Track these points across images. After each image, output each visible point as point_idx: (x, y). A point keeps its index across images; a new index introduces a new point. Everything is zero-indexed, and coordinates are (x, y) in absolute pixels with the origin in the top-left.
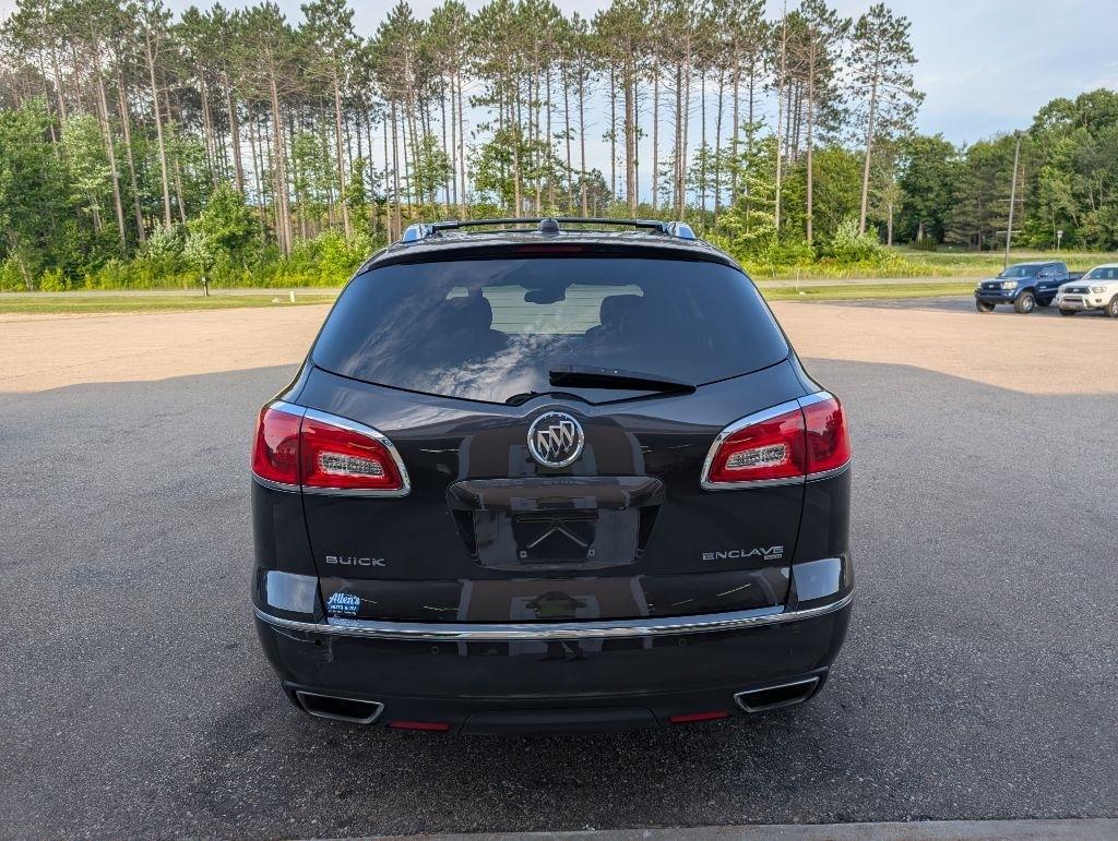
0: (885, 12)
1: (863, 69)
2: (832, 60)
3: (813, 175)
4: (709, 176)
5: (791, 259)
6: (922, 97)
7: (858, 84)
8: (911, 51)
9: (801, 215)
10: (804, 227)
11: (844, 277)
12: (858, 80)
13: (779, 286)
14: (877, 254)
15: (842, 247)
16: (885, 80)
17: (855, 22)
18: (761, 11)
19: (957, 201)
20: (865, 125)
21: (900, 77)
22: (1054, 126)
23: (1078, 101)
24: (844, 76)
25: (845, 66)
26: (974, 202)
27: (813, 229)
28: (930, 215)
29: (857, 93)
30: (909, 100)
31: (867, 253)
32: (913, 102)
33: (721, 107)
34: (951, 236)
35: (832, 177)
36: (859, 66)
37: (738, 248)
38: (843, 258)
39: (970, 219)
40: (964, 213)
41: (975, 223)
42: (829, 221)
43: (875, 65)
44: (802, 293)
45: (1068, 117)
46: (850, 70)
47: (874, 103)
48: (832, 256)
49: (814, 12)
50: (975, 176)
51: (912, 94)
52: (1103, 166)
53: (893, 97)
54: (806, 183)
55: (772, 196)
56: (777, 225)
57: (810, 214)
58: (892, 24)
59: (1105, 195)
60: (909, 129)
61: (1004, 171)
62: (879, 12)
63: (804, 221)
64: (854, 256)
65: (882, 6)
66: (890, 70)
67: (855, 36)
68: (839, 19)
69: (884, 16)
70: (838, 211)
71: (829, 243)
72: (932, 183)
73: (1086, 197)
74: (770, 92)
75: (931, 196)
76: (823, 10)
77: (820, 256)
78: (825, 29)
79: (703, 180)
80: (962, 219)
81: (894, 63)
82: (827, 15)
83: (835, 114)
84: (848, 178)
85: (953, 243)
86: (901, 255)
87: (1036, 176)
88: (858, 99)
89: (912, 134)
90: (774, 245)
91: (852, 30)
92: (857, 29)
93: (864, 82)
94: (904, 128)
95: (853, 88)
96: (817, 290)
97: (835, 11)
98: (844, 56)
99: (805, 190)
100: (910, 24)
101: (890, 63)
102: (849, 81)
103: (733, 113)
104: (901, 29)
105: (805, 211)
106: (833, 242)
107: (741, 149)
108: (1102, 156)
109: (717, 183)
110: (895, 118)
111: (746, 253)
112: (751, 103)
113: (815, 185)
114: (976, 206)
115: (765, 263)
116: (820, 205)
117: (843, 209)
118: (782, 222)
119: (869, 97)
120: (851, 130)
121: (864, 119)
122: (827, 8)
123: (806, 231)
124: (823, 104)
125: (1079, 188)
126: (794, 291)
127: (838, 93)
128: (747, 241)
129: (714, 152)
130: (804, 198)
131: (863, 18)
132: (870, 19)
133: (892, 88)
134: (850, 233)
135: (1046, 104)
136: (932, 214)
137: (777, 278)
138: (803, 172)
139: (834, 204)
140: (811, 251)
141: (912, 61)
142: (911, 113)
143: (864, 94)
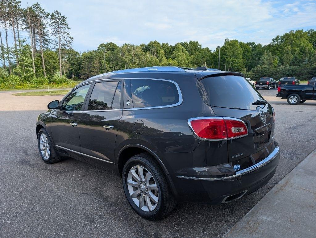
0: (59, 13)
1: (55, 28)
2: (45, 24)
3: (44, 58)
4: (6, 56)
5: (41, 83)
6: (73, 38)
7: (54, 33)
8: (68, 25)
9: (42, 70)
10: (43, 73)
11: (60, 88)
12: (53, 31)
13: (43, 91)
14: (67, 81)
15: (57, 79)
16: (62, 32)
17: (51, 14)
18: (20, 5)
19: (82, 68)
20: (57, 44)
21: (66, 32)
22: (102, 50)
23: (107, 44)
24: (49, 30)
25: (48, 26)
26: (87, 68)
27: (46, 74)
28: (75, 71)
29: (54, 35)
30: (69, 39)
31: (65, 81)
32: (70, 40)
33: (6, 33)
34: (82, 77)
35: (50, 59)
36: (53, 27)
37: (22, 79)
38: (58, 83)
39: (86, 72)
40: (85, 71)
41: (88, 73)
42: (51, 71)
43: (58, 28)
44: (50, 93)
45: (105, 48)
46: (51, 28)
47: (59, 38)
48: (54, 82)
49: (37, 9)
50: (86, 61)
51: (70, 37)
52: (115, 61)
53: (65, 37)
54: (42, 60)
55: (32, 63)
56: (35, 72)
57: (44, 69)
58: (61, 17)
59: (116, 68)
60: (70, 47)
61: (93, 60)
62: (57, 12)
63: (43, 71)
64: (61, 82)
65: (58, 11)
66: (62, 30)
67: (51, 18)
68: (45, 12)
69: (59, 14)
70: (53, 69)
71: (52, 78)
72: (74, 62)
73: (113, 68)
74: (24, 31)
75: (75, 66)
76: (40, 8)
77: (50, 82)
78: (41, 14)
79: (3, 57)
80: (84, 72)
81: (64, 28)
82: (42, 10)
83: (47, 40)
84: (55, 59)
85: (83, 79)
86: (74, 82)
87: (101, 62)
88: (54, 37)
89: (71, 48)
90: (35, 79)
91: (50, 16)
92: (51, 16)
93: (56, 32)
94: (69, 46)
95: (52, 33)
96: (55, 92)
97: (44, 9)
98: (49, 24)
99: (41, 62)
100: (66, 18)
101: (62, 28)
102: (51, 31)
103: (14, 35)
104: (64, 19)
105: (43, 68)
106: (54, 78)
107: (18, 48)
108: (114, 58)
109: (9, 58)
110: (66, 43)
111: (25, 81)
112: (18, 33)
113: (45, 61)
114: (87, 69)
115: (33, 84)
116: (47, 67)
117: (55, 68)
118: (36, 71)
119: (57, 36)
120: (54, 45)
121: (57, 43)
122: (41, 8)
123: (44, 75)
124: (42, 37)
125: (111, 66)
126: (48, 92)
127: (47, 34)
128: (25, 77)
129: (6, 47)
130: (42, 64)
131: (53, 13)
132: (55, 14)
133: (64, 35)
134: (58, 75)
135: (100, 44)
136: (76, 70)
137: (39, 89)
138: (40, 57)
139: (51, 66)
140: (47, 81)
141: (68, 28)
142: (70, 42)
143: (56, 35)
